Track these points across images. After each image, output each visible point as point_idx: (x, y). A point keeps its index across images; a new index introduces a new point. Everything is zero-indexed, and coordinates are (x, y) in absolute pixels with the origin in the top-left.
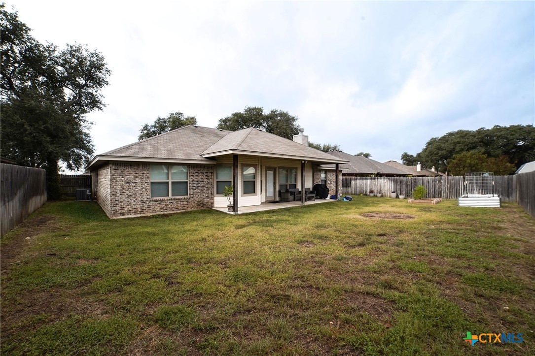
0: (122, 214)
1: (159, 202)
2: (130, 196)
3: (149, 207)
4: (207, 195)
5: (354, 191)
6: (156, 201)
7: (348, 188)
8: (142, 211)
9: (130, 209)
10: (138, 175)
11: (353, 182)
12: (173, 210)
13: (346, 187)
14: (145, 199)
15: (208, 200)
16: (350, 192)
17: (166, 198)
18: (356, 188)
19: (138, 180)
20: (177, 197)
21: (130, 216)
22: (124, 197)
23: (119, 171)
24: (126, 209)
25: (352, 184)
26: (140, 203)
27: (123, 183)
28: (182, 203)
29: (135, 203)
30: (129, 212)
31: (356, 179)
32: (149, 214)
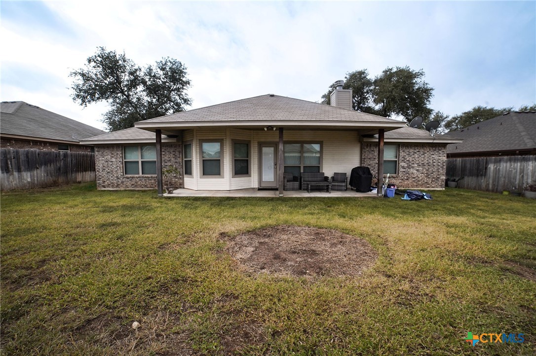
0: (104, 187)
1: (130, 179)
2: (109, 172)
3: (122, 182)
4: (175, 175)
5: (493, 185)
6: (128, 178)
7: (480, 178)
8: (118, 186)
9: (109, 183)
10: (113, 156)
11: (491, 167)
12: (142, 188)
13: (478, 176)
14: (120, 176)
15: (177, 180)
16: (484, 185)
17: (137, 176)
18: (496, 178)
19: (114, 160)
20: (146, 175)
21: (109, 189)
22: (104, 173)
23: (101, 153)
24: (106, 183)
25: (488, 171)
26: (116, 178)
27: (104, 162)
28: (150, 181)
29: (112, 179)
30: (108, 186)
31: (500, 161)
32: (122, 189)
